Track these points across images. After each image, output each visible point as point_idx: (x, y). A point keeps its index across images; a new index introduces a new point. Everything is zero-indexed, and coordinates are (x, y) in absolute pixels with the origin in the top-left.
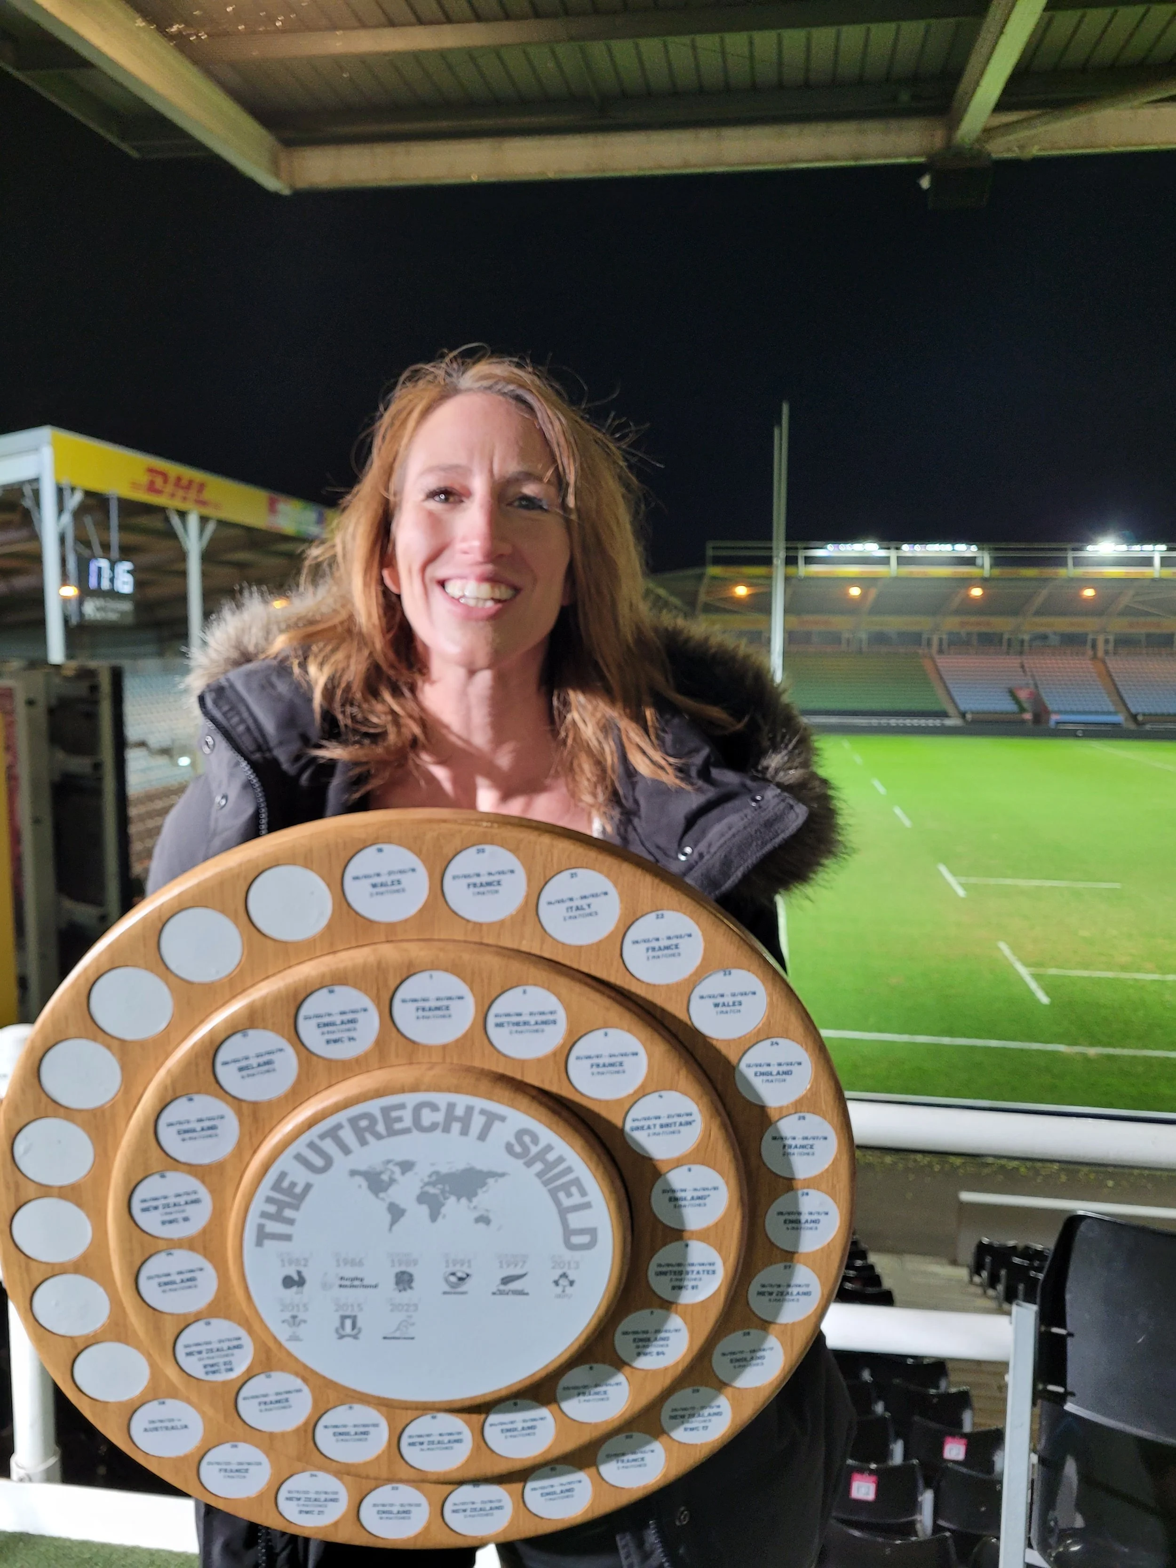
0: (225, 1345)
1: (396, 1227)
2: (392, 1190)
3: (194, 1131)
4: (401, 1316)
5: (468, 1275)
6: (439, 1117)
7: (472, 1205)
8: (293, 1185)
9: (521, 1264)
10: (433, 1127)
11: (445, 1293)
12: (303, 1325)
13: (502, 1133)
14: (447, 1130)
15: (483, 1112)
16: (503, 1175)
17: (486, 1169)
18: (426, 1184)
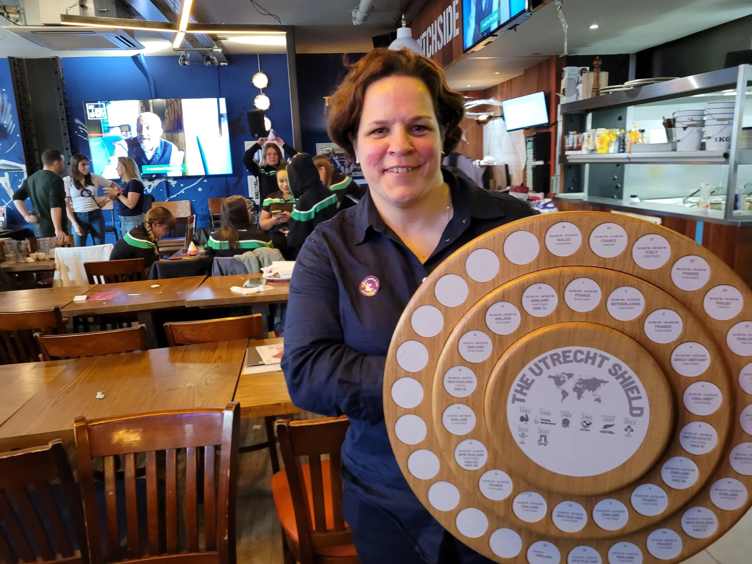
1: (564, 400)
2: (564, 385)
5: (591, 423)
6: (584, 357)
7: (594, 394)
9: (612, 420)
10: (581, 360)
11: (581, 430)
12: (526, 438)
13: (607, 365)
14: (586, 362)
15: (601, 356)
16: (607, 382)
17: (600, 379)
18: (577, 383)
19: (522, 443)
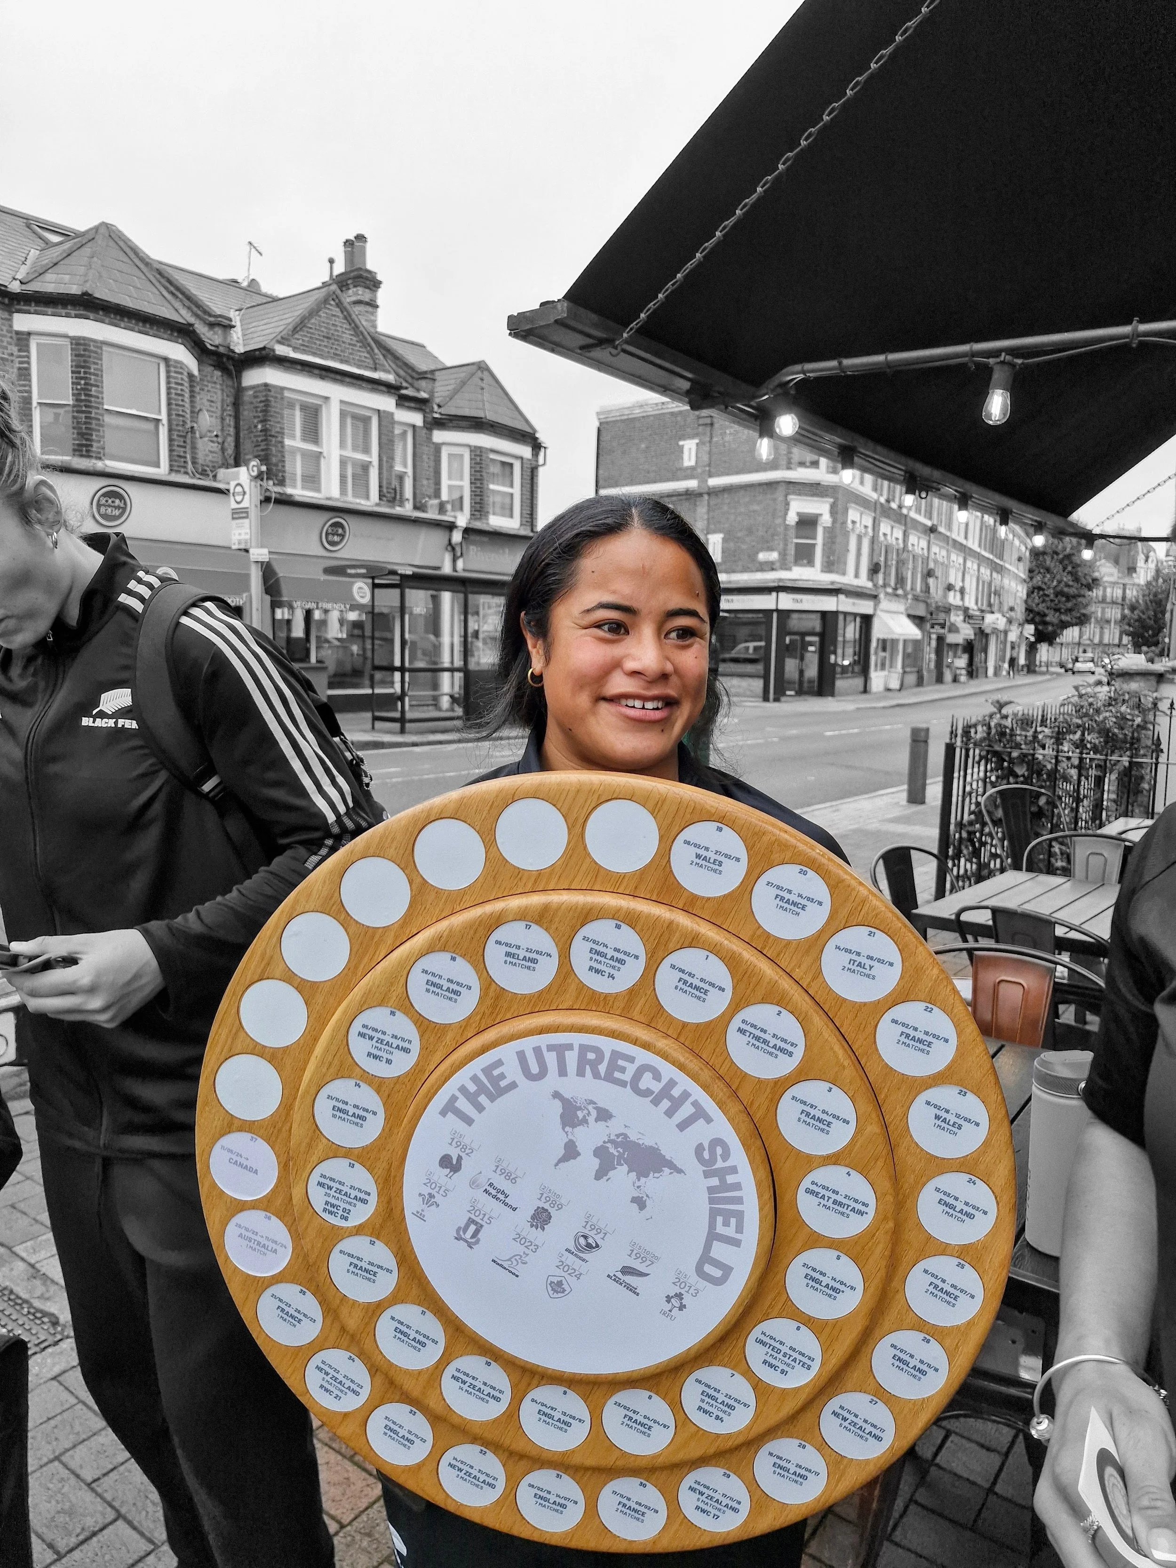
0: (354, 1193)
1: (562, 1166)
2: (580, 1131)
3: (441, 987)
4: (521, 1249)
5: (597, 1246)
6: (656, 1087)
7: (637, 1184)
8: (502, 1076)
9: (648, 1263)
10: (647, 1093)
11: (567, 1250)
12: (434, 1208)
13: (701, 1132)
14: (656, 1102)
15: (695, 1104)
16: (680, 1171)
17: (668, 1157)
18: (610, 1141)
19: (420, 1216)
